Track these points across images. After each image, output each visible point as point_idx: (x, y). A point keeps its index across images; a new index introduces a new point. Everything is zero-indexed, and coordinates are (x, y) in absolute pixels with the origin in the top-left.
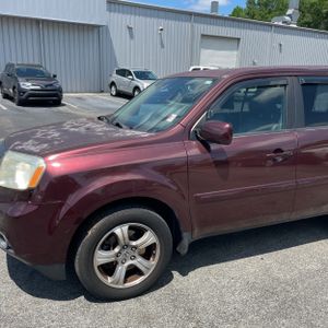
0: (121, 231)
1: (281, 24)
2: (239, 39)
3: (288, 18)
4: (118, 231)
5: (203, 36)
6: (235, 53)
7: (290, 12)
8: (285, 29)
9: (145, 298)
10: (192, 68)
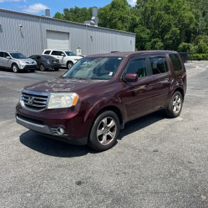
0: (105, 121)
1: (89, 25)
2: (69, 33)
3: (92, 22)
4: (103, 121)
5: (47, 31)
6: (67, 41)
7: (93, 18)
8: (92, 28)
9: (114, 148)
10: (45, 51)
